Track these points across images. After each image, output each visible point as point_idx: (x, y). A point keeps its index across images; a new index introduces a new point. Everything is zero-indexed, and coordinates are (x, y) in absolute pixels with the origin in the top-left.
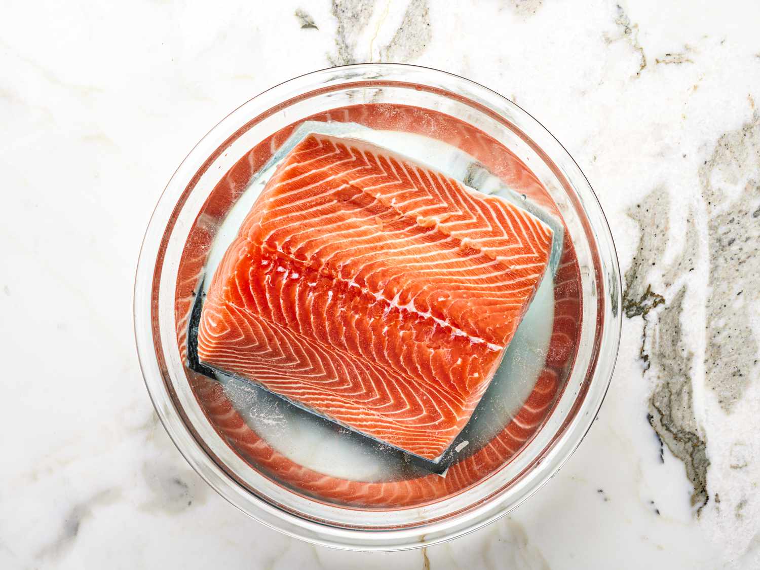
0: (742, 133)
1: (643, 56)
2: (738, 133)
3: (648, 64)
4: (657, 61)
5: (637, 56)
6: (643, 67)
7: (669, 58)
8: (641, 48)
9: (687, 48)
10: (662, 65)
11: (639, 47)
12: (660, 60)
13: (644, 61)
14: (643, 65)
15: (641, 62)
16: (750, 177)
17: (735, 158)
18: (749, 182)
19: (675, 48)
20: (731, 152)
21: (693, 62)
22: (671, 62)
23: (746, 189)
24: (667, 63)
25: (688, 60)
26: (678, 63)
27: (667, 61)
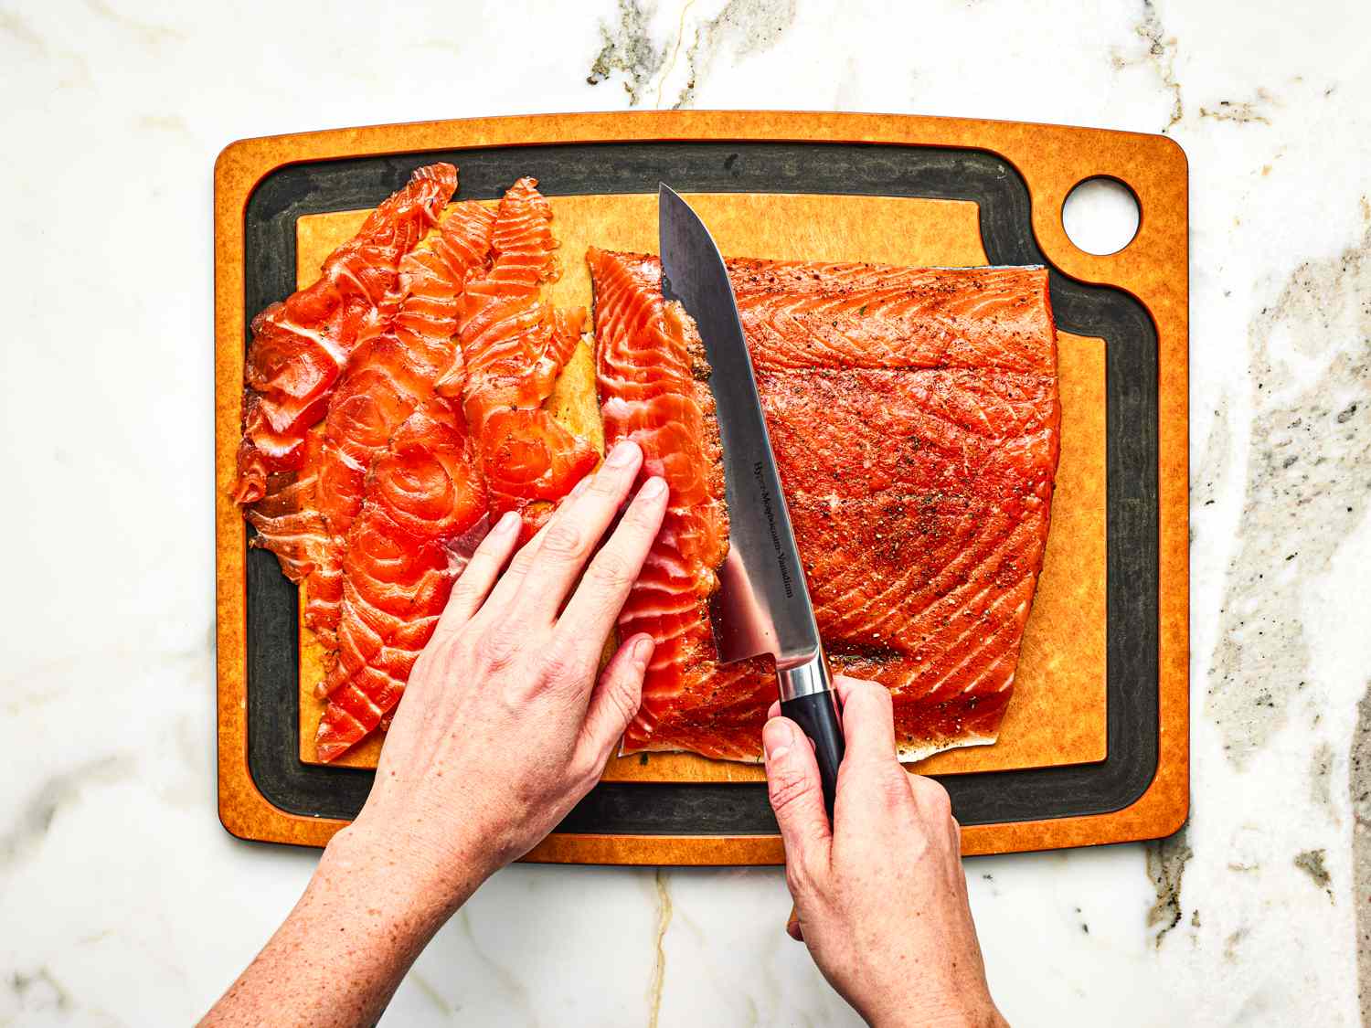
0: (1340, 265)
1: (1179, 100)
2: (1333, 265)
3: (1185, 113)
4: (1203, 113)
5: (1170, 97)
6: (1175, 120)
7: (1226, 110)
8: (1177, 85)
9: (1262, 96)
10: (1210, 120)
11: (1173, 83)
12: (1208, 111)
13: (1179, 109)
14: (1176, 116)
15: (1172, 111)
16: (1342, 348)
17: (1319, 310)
18: (1339, 358)
19: (1240, 93)
20: (1314, 297)
21: (1268, 124)
22: (1228, 117)
23: (1331, 369)
24: (1220, 119)
25: (1259, 118)
26: (1241, 121)
27: (1221, 115)
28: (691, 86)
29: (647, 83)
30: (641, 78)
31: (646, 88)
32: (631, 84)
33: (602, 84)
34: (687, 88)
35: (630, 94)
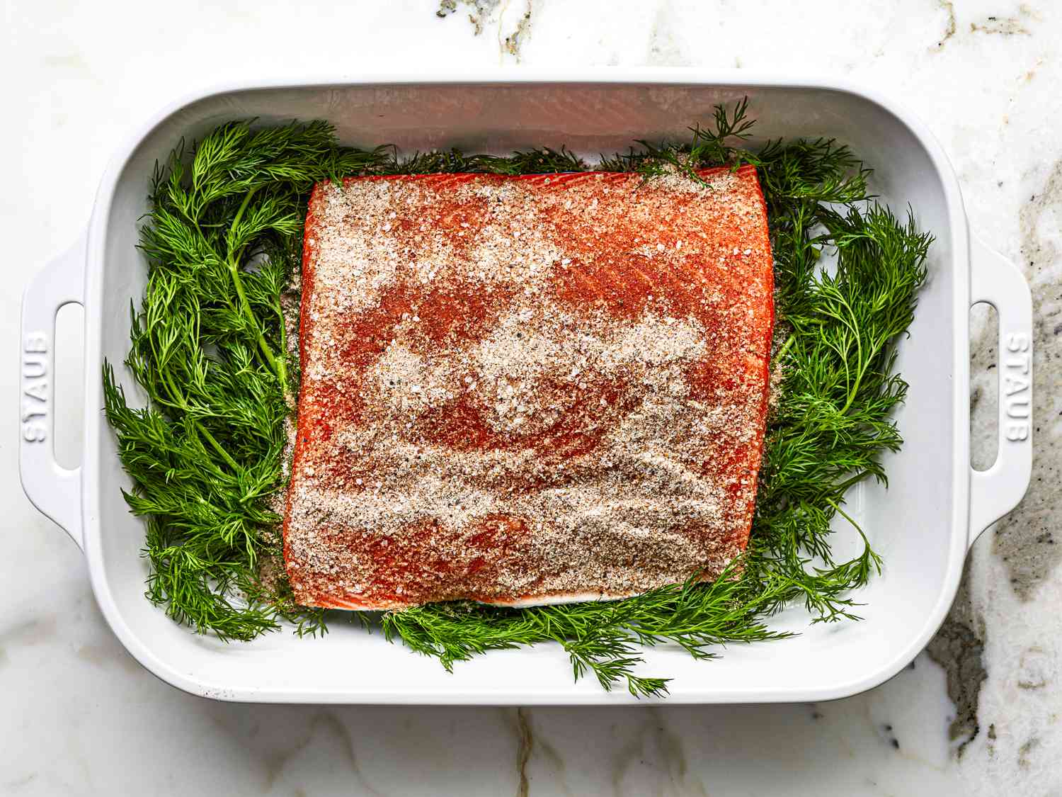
1: (952, 17)
3: (958, 31)
4: (974, 28)
5: (943, 15)
6: (949, 34)
7: (993, 24)
8: (951, 4)
9: (1023, 10)
10: (980, 34)
11: (947, 2)
12: (978, 26)
13: (953, 25)
14: (950, 31)
15: (946, 26)
19: (1005, 8)
21: (1030, 35)
22: (995, 31)
24: (988, 32)
25: (1022, 31)
26: (1006, 34)
27: (989, 28)
28: (528, 17)
29: (490, 15)
30: (483, 11)
31: (489, 19)
32: (476, 16)
33: (450, 17)
34: (524, 18)
35: (474, 25)
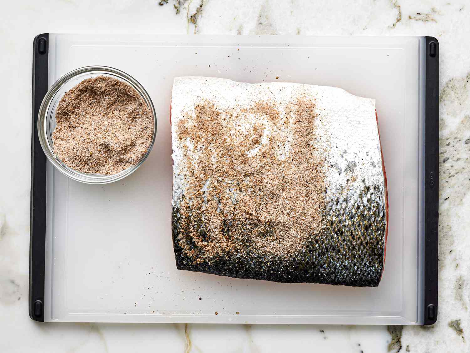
0: (466, 80)
1: (400, 13)
2: (463, 80)
3: (402, 19)
4: (410, 18)
5: (395, 12)
6: (398, 20)
7: (419, 16)
8: (399, 6)
9: (434, 11)
10: (413, 21)
11: (398, 5)
12: (412, 17)
13: (400, 16)
14: (399, 19)
15: (397, 16)
16: (467, 113)
17: (457, 98)
18: (466, 117)
19: (425, 10)
20: (455, 92)
21: (436, 22)
22: (420, 19)
23: (462, 122)
24: (417, 20)
25: (433, 20)
26: (425, 21)
27: (417, 18)
28: (201, 6)
29: (184, 5)
30: (181, 3)
31: (183, 7)
32: (177, 5)
33: (165, 5)
34: (199, 7)
35: (176, 9)
